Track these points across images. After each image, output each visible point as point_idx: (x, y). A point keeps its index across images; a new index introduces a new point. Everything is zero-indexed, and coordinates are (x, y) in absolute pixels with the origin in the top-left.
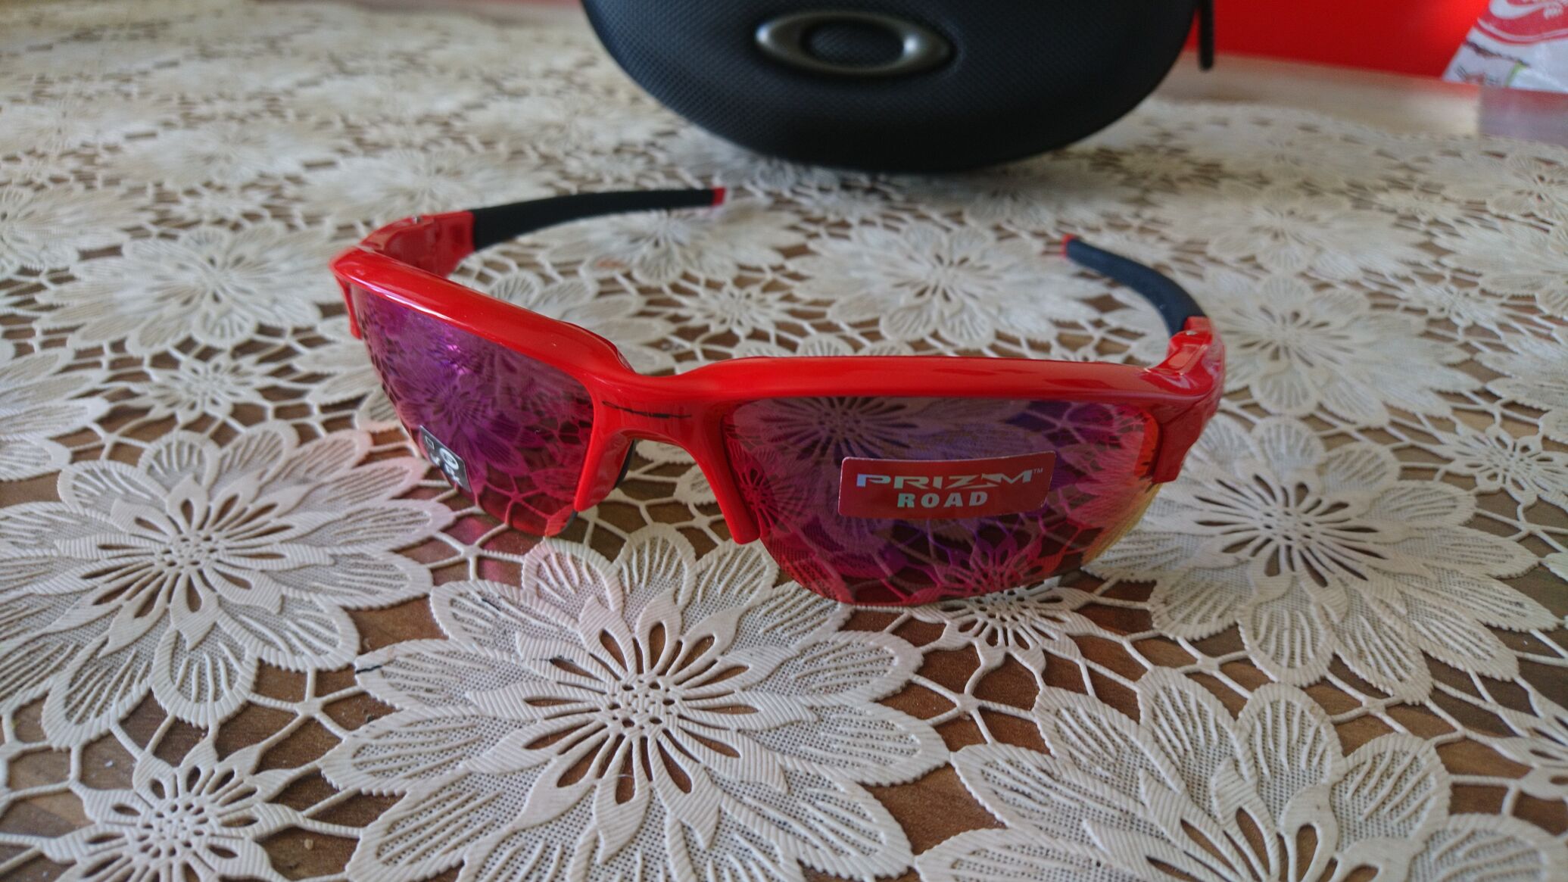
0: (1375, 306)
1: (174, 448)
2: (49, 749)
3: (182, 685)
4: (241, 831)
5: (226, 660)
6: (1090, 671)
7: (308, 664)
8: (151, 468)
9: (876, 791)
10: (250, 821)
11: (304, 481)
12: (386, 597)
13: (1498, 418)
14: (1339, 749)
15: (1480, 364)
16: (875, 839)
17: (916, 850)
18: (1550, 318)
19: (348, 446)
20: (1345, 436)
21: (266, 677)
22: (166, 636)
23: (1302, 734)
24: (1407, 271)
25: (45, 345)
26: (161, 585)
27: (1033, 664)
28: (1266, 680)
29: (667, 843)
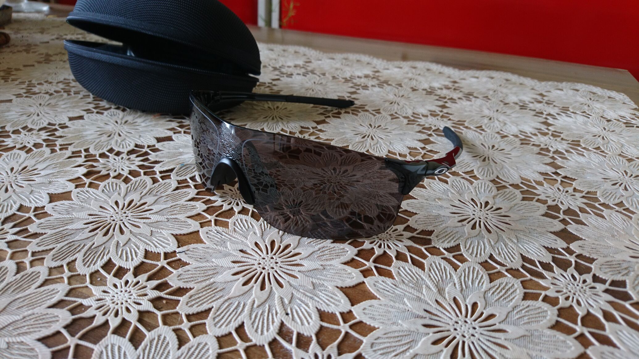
0: (522, 144)
1: (110, 184)
2: (79, 275)
3: (120, 257)
4: (144, 298)
5: (134, 249)
6: (411, 256)
7: (161, 251)
8: (103, 190)
9: (341, 289)
10: (146, 295)
11: (156, 195)
12: (185, 231)
13: (559, 182)
14: (489, 281)
15: (556, 164)
16: (339, 301)
17: (352, 305)
18: (584, 148)
19: (170, 185)
20: (505, 187)
21: (147, 254)
22: (113, 242)
23: (477, 276)
24: (536, 132)
25: (61, 149)
26: (111, 226)
27: (392, 254)
28: (467, 261)
29: (276, 302)
